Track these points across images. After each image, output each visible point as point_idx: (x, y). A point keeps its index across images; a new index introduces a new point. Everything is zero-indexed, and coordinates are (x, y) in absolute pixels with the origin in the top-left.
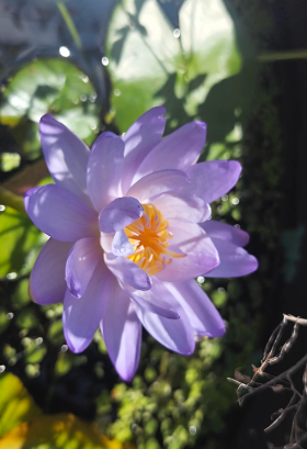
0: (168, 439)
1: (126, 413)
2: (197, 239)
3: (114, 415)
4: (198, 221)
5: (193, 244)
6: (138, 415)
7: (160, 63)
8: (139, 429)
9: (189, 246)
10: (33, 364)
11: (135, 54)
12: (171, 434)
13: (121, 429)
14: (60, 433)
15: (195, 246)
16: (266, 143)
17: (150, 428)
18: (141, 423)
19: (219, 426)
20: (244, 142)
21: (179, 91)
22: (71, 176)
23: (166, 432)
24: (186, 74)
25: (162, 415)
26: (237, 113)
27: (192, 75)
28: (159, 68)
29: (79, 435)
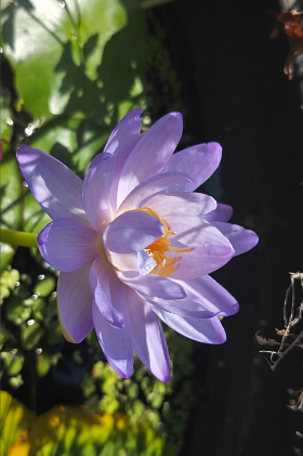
0: (150, 396)
1: (108, 387)
2: (198, 229)
3: (99, 393)
4: (197, 213)
5: (193, 234)
6: (120, 385)
7: (53, 34)
8: (124, 397)
9: (189, 237)
10: (15, 376)
11: (26, 32)
12: (151, 392)
13: (108, 404)
14: (57, 428)
15: (196, 237)
16: (166, 89)
17: (133, 392)
18: (124, 391)
19: (188, 368)
20: (146, 94)
21: (77, 59)
22: (56, 200)
23: (147, 391)
24: (78, 40)
25: (139, 377)
26: (134, 66)
27: (84, 38)
28: (53, 40)
29: (74, 422)
